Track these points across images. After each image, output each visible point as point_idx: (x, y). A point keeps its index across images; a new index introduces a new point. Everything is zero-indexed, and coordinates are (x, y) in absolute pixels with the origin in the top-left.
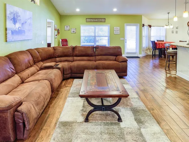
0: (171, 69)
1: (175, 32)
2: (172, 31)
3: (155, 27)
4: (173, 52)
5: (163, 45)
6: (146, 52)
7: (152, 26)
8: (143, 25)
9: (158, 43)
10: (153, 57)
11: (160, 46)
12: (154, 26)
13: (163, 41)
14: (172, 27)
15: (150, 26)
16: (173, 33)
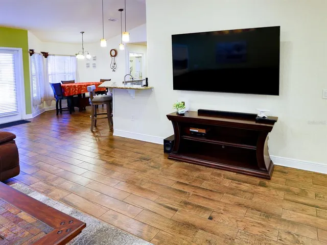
0: (100, 128)
1: (91, 66)
2: (87, 64)
3: (56, 57)
4: (103, 100)
5: (77, 89)
6: (40, 108)
7: (50, 55)
8: (32, 52)
9: (68, 86)
10: (57, 114)
11: (71, 92)
12: (54, 55)
13: (73, 82)
14: (89, 57)
15: (46, 55)
16: (88, 67)
